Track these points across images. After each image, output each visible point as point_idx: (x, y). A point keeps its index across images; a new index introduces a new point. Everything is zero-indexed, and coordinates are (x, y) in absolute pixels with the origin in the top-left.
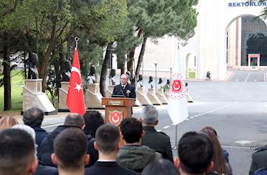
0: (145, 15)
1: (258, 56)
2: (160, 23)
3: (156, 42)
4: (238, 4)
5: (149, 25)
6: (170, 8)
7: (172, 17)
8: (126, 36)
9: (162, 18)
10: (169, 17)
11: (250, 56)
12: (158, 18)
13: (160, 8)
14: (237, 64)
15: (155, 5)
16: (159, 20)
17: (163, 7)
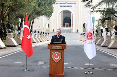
0: (37, 7)
1: (68, 24)
2: (43, 10)
3: (38, 18)
4: (63, 6)
5: (39, 11)
6: (46, 4)
7: (47, 8)
8: (31, 15)
9: (44, 8)
10: (46, 8)
11: (65, 24)
12: (42, 8)
13: (42, 4)
14: (61, 27)
15: (41, 3)
16: (43, 9)
17: (43, 4)
